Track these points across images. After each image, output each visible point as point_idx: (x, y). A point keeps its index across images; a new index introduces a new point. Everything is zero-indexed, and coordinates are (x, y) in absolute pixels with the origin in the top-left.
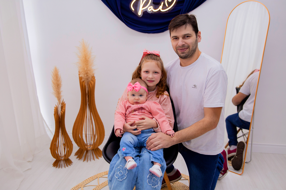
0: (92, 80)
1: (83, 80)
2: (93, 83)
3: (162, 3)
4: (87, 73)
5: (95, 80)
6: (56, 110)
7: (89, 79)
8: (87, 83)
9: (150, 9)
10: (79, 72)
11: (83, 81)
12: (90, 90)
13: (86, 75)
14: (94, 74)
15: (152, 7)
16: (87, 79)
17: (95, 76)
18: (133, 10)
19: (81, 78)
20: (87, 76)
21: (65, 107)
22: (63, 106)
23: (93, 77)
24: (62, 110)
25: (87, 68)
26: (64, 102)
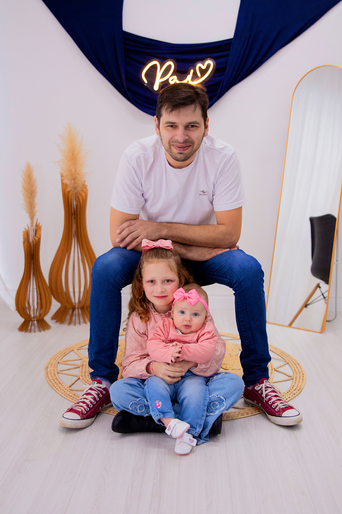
0: (82, 190)
1: (69, 189)
2: (84, 195)
3: (192, 71)
4: (74, 179)
5: (87, 190)
6: (26, 235)
7: (79, 189)
8: (74, 196)
9: (172, 80)
10: (62, 176)
11: (69, 192)
12: (80, 206)
13: (73, 182)
14: (85, 181)
15: (175, 77)
16: (75, 188)
17: (86, 184)
18: (146, 81)
19: (64, 186)
20: (75, 183)
21: (40, 231)
22: (37, 229)
23: (84, 186)
24: (37, 235)
25: (76, 170)
26: (38, 223)
